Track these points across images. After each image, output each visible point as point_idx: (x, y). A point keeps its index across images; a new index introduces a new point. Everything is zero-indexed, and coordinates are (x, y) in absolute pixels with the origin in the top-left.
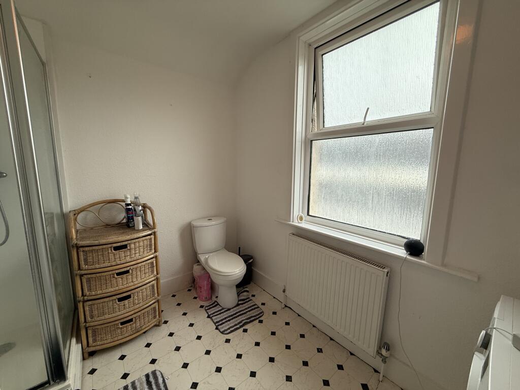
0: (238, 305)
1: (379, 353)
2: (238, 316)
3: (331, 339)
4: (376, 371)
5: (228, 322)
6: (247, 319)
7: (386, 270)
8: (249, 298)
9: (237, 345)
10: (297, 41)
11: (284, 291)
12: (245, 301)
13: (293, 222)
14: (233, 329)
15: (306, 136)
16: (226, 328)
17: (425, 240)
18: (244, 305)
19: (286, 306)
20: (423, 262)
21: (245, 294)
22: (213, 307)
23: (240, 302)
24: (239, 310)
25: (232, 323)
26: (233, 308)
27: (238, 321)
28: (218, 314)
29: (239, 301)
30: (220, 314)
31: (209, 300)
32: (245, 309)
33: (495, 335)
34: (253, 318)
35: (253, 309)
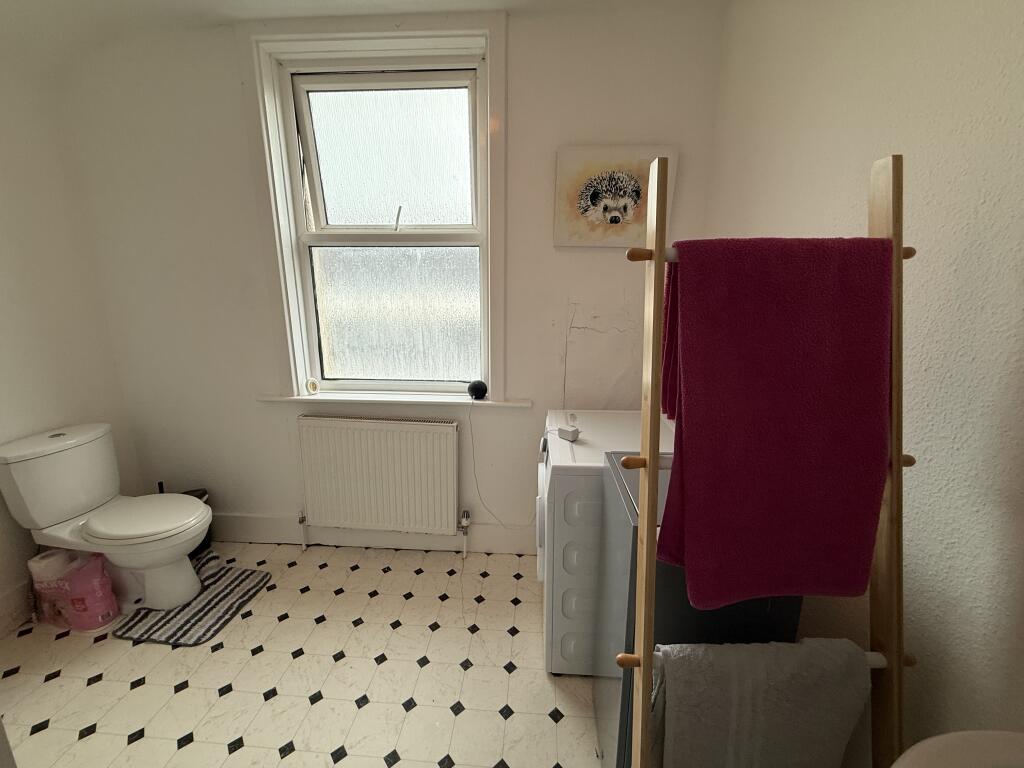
0: (204, 589)
1: (460, 527)
2: (217, 604)
3: (397, 550)
4: (458, 552)
5: (200, 623)
6: (241, 598)
7: (455, 424)
8: (224, 568)
9: (242, 641)
10: (255, 50)
11: (302, 520)
12: (217, 577)
13: (299, 395)
14: (217, 626)
15: (298, 238)
16: (201, 633)
17: (487, 378)
18: (218, 583)
19: (308, 546)
20: (487, 402)
21: (213, 563)
22: (140, 621)
23: (206, 583)
24: (213, 595)
25: (209, 620)
26: (195, 599)
27: (222, 611)
28: (164, 625)
29: (202, 582)
30: (168, 622)
31: (114, 617)
32: (226, 588)
33: (550, 438)
34: (254, 590)
35: (243, 580)
